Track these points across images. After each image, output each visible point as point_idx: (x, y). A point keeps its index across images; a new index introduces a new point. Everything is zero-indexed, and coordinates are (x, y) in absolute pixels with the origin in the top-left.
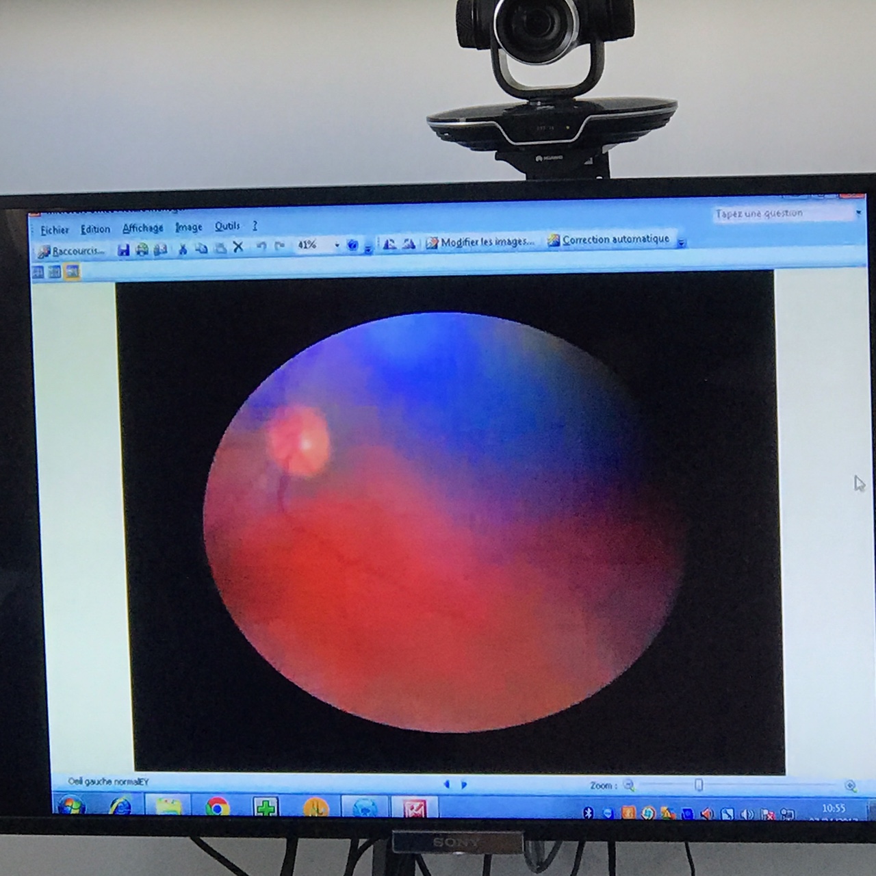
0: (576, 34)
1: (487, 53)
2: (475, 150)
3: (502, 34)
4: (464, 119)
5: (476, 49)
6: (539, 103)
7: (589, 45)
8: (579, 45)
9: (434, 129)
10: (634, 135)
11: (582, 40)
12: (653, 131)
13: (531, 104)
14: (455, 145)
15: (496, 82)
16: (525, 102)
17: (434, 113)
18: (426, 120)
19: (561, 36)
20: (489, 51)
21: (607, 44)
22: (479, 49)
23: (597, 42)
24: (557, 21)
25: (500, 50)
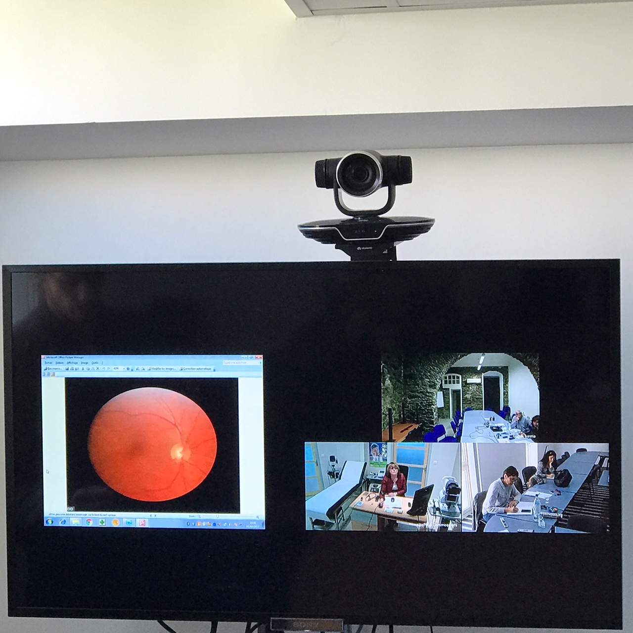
0: (381, 181)
1: (332, 191)
2: (324, 243)
3: (341, 180)
4: (318, 226)
5: (325, 189)
6: (359, 219)
7: (387, 187)
8: (382, 187)
9: (301, 231)
10: (411, 237)
11: (383, 185)
12: (422, 234)
13: (355, 219)
14: (312, 240)
15: (336, 207)
16: (351, 217)
17: (302, 223)
18: (297, 227)
19: (373, 181)
20: (333, 189)
21: (397, 187)
22: (327, 188)
23: (392, 186)
24: (370, 173)
25: (339, 189)
